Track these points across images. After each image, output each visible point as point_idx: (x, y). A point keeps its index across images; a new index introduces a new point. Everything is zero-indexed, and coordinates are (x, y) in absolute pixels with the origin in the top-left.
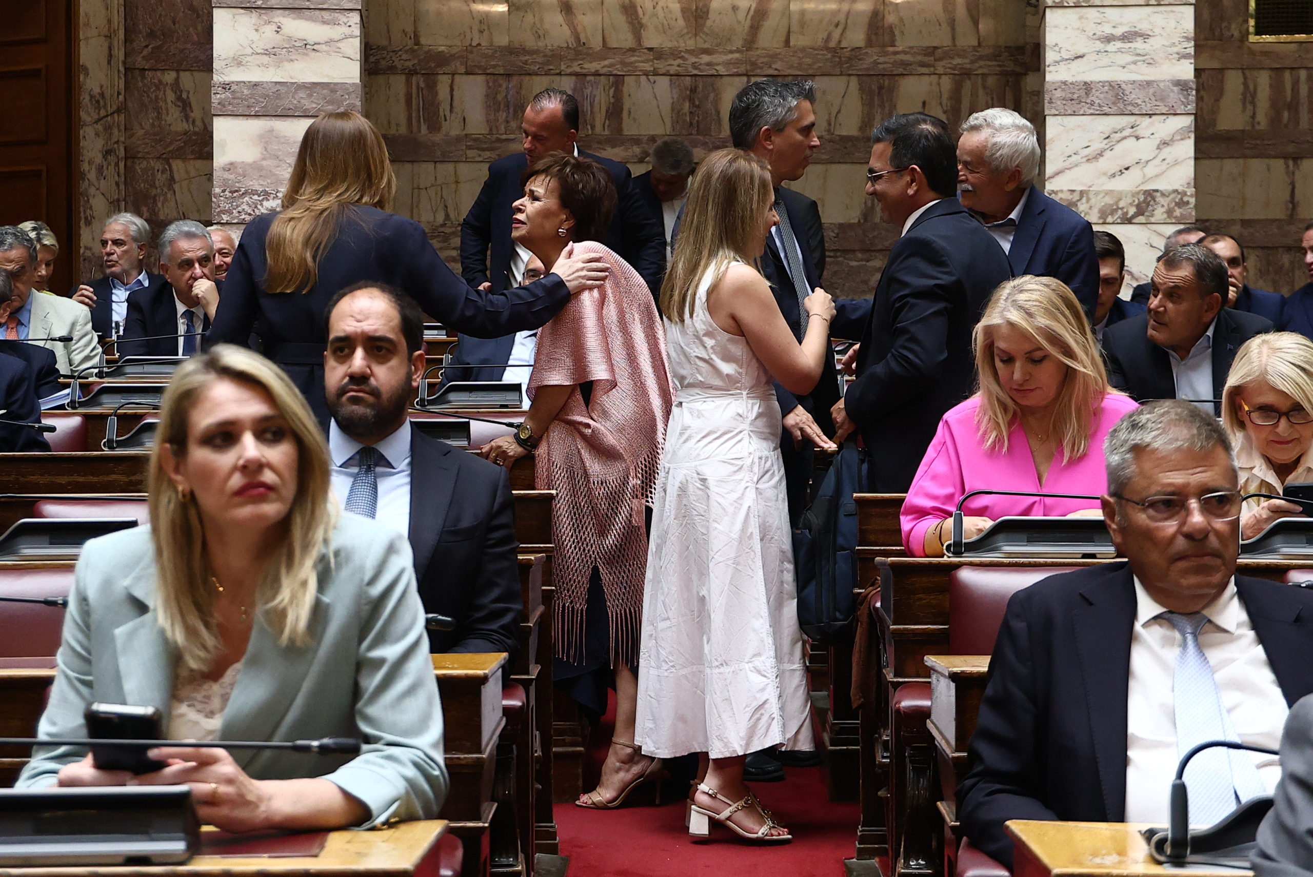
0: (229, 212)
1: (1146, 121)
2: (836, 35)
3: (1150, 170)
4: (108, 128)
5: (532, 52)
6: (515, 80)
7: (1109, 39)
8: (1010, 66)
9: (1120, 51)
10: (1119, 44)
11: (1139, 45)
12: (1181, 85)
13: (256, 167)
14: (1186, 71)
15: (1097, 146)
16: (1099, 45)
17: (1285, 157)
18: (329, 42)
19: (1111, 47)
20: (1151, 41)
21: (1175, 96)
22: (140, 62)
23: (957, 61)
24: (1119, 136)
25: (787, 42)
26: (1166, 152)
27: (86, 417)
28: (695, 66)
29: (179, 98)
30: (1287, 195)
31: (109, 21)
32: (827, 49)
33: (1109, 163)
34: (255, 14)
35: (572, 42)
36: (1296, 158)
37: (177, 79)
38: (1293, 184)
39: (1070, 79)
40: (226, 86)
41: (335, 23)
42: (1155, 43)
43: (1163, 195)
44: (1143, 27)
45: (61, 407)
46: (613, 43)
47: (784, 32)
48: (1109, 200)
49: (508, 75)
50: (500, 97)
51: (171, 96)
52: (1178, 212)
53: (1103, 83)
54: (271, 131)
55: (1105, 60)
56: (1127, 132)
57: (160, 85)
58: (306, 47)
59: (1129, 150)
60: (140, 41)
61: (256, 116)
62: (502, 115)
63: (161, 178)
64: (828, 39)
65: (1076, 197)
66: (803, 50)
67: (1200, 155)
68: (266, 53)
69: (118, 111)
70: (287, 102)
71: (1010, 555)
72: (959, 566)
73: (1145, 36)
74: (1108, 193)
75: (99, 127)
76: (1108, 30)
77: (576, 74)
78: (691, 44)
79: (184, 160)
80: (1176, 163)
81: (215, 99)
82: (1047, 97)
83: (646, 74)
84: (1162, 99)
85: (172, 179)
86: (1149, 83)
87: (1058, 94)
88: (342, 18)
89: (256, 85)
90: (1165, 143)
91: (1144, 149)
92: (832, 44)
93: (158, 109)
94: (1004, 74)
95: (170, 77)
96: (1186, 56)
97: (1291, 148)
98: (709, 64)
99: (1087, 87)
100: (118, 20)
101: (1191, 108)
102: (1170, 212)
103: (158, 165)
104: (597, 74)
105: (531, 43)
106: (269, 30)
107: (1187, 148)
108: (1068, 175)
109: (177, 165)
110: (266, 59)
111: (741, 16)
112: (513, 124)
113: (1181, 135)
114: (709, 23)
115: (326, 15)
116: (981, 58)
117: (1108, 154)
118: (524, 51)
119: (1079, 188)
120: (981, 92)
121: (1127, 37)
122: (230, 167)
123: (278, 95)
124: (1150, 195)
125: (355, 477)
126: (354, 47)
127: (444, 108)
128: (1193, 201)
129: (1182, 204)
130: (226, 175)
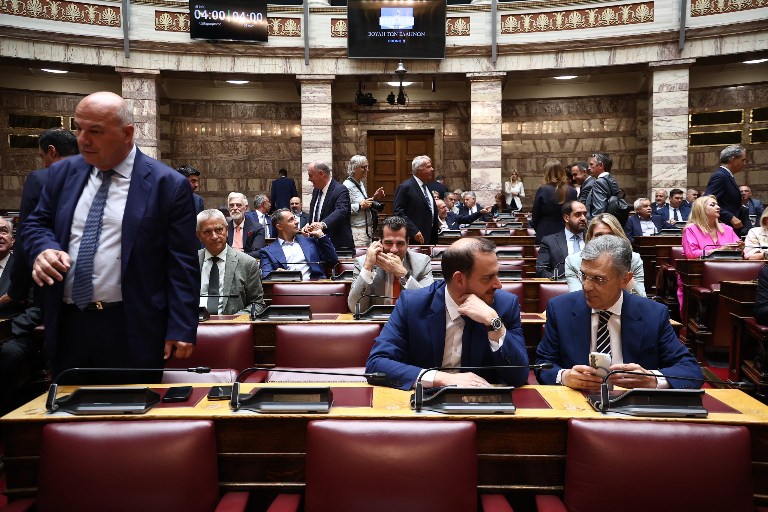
0: (474, 188)
1: (676, 165)
2: (593, 148)
3: (677, 176)
4: (440, 172)
5: (527, 153)
6: (523, 159)
7: (667, 147)
8: (633, 154)
9: (670, 149)
10: (670, 148)
11: (674, 148)
12: (684, 157)
13: (480, 179)
14: (686, 153)
15: (664, 170)
16: (665, 148)
17: (697, 172)
18: (495, 152)
19: (668, 149)
20: (677, 147)
21: (683, 159)
22: (446, 158)
23: (621, 153)
24: (669, 168)
25: (582, 150)
26: (680, 171)
27: (469, 230)
28: (562, 156)
29: (454, 165)
30: (697, 181)
31: (440, 150)
32: (592, 151)
33: (667, 174)
34: (479, 147)
35: (536, 151)
36: (699, 173)
37: (454, 162)
38: (698, 179)
39: (658, 156)
40: (474, 162)
41: (496, 148)
42: (678, 148)
43: (679, 181)
44: (675, 144)
45: (463, 228)
46: (544, 151)
47: (582, 148)
48: (667, 182)
49: (522, 159)
50: (520, 163)
51: (452, 165)
52: (683, 185)
53: (666, 157)
54: (483, 171)
55: (666, 151)
56: (671, 167)
57: (450, 163)
58: (490, 154)
59: (672, 171)
60: (446, 154)
61: (480, 168)
62: (521, 167)
63: (450, 182)
64: (592, 149)
65: (659, 182)
66: (586, 151)
67: (689, 172)
68: (482, 155)
69: (442, 168)
70: (487, 165)
71: (717, 259)
72: (705, 261)
73: (676, 146)
74: (667, 181)
75: (438, 171)
76: (667, 145)
77: (536, 158)
78: (562, 151)
79: (455, 178)
80: (683, 174)
81: (471, 165)
82: (653, 160)
83: (552, 157)
84: (680, 160)
85: (453, 182)
86: (677, 156)
87: (655, 159)
88: (497, 147)
89: (480, 162)
90: (680, 170)
91: (675, 171)
92: (592, 150)
93: (450, 168)
94: (631, 156)
95: (452, 161)
96: (685, 150)
97: (698, 170)
98: (565, 155)
99: (662, 158)
100: (442, 150)
101: (686, 162)
102: (681, 185)
103: (450, 179)
104: (541, 158)
105: (527, 152)
106: (482, 150)
107: (685, 170)
108: (657, 177)
109: (454, 179)
110: (482, 156)
111: (572, 144)
112: (523, 169)
113: (684, 168)
114: (565, 146)
115: (494, 147)
116: (626, 152)
117: (667, 172)
118: (525, 153)
119: (660, 180)
120: (626, 160)
121: (671, 146)
122: (475, 179)
123: (484, 164)
124: (676, 181)
125: (574, 241)
126: (500, 153)
127: (508, 166)
128: (686, 182)
129: (684, 183)
130: (474, 180)
